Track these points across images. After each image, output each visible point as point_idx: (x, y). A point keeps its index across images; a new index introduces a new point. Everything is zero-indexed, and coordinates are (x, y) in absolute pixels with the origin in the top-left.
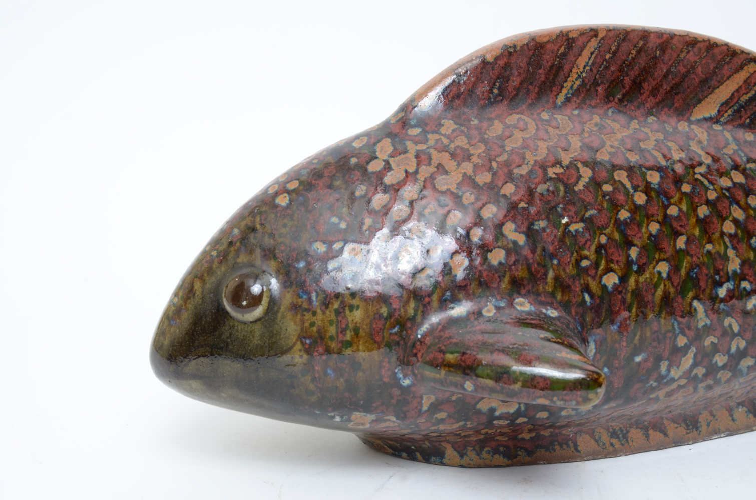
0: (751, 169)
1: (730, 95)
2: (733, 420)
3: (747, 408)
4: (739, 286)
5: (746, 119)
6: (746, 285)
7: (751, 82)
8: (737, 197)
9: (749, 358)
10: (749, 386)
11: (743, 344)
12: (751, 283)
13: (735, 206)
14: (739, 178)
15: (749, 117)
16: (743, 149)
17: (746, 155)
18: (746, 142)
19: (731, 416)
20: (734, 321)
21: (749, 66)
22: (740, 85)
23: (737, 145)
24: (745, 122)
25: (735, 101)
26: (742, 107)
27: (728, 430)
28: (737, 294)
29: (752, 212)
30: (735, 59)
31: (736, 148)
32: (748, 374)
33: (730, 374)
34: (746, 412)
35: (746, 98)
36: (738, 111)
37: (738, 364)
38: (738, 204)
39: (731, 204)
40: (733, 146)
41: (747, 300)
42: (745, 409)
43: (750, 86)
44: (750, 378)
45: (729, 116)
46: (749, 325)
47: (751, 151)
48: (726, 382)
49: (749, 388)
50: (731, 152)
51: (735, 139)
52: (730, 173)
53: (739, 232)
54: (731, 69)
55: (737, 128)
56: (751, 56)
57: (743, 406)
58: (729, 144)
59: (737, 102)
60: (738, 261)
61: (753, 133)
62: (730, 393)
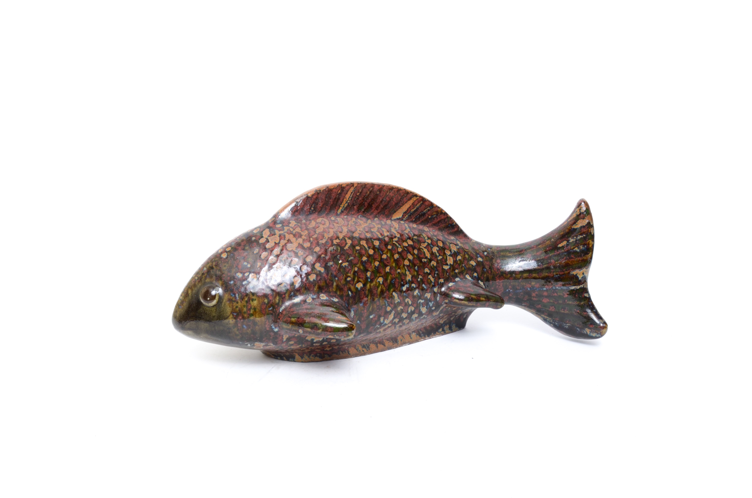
0: (415, 239)
1: (407, 209)
2: (411, 338)
4: (411, 286)
6: (413, 285)
8: (410, 250)
9: (416, 314)
11: (413, 309)
12: (415, 284)
14: (410, 243)
15: (414, 218)
16: (412, 230)
17: (413, 233)
18: (413, 228)
19: (410, 336)
20: (409, 300)
21: (414, 198)
22: (410, 205)
24: (413, 220)
25: (409, 211)
26: (411, 214)
27: (409, 342)
28: (410, 289)
29: (415, 256)
30: (408, 195)
31: (409, 230)
32: (415, 320)
33: (408, 321)
35: (413, 210)
36: (410, 216)
37: (411, 316)
38: (410, 253)
39: (407, 253)
41: (414, 291)
42: (415, 333)
43: (414, 205)
44: (416, 322)
45: (407, 217)
46: (415, 301)
47: (415, 232)
48: (407, 324)
49: (416, 325)
50: (407, 232)
51: (409, 227)
52: (407, 241)
53: (411, 264)
54: (407, 199)
55: (410, 222)
58: (407, 229)
60: (410, 276)
61: (416, 224)
62: (409, 328)
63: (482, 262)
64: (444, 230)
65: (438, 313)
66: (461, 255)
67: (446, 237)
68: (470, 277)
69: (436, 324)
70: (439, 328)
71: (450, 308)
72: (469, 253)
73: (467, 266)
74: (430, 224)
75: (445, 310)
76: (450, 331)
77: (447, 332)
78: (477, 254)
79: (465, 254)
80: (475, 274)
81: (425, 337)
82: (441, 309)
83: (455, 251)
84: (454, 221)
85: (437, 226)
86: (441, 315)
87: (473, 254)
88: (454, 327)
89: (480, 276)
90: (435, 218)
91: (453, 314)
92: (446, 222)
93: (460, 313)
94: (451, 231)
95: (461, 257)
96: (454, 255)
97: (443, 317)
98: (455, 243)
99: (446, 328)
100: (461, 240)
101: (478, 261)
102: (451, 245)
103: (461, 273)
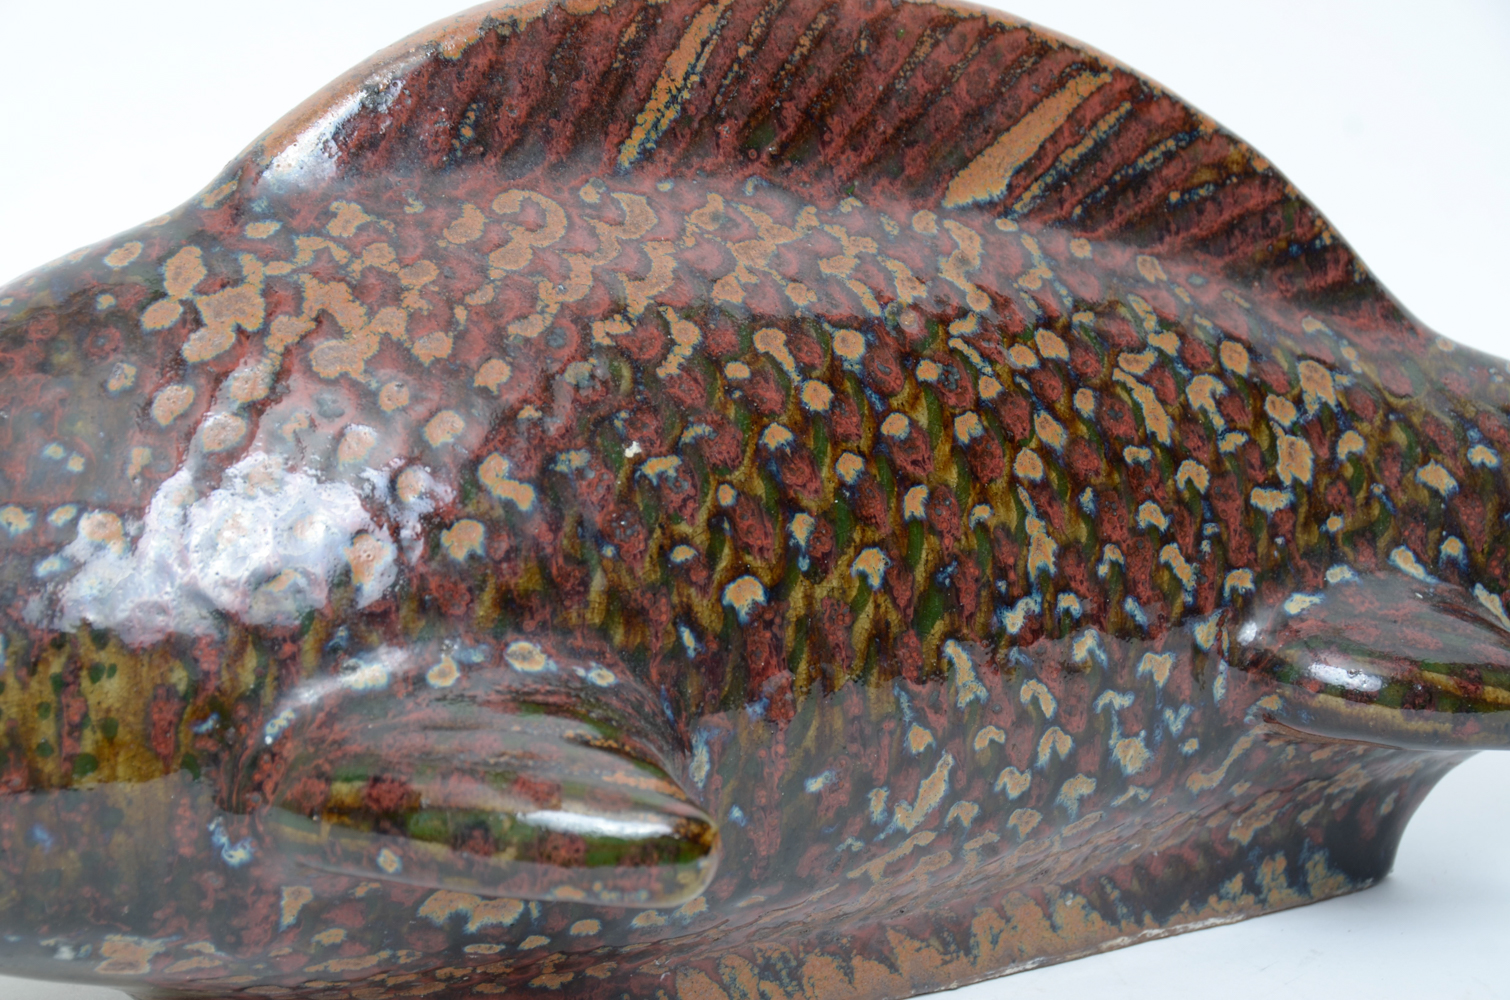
0: (1081, 325)
1: (1036, 148)
2: (1054, 927)
3: (1085, 896)
4: (1054, 605)
5: (1073, 207)
6: (1069, 602)
7: (1084, 117)
8: (1049, 392)
9: (1081, 777)
10: (1087, 842)
11: (1066, 745)
12: (1081, 597)
13: (1044, 414)
14: (1054, 348)
15: (1080, 202)
16: (1064, 276)
17: (1071, 292)
18: (1072, 260)
19: (1049, 916)
20: (1042, 689)
21: (1078, 79)
22: (1057, 126)
23: (1052, 269)
24: (1071, 213)
25: (1048, 162)
26: (1063, 177)
27: (1041, 952)
28: (1048, 624)
29: (1083, 429)
30: (1045, 61)
31: (1049, 275)
32: (1080, 815)
33: (1038, 817)
34: (1084, 907)
35: (1071, 156)
36: (1055, 187)
37: (1056, 790)
38: (1051, 409)
39: (1034, 409)
40: (1043, 271)
41: (1072, 638)
42: (1081, 900)
43: (1080, 127)
44: (1087, 826)
45: (1034, 198)
46: (1079, 699)
47: (1084, 284)
48: (1029, 836)
49: (1086, 850)
50: (1036, 286)
51: (1047, 254)
52: (1033, 336)
53: (1053, 476)
54: (1037, 85)
55: (1051, 227)
56: (1082, 55)
57: (1075, 893)
58: (1032, 266)
59: (1053, 166)
60: (1051, 546)
61: (1089, 240)
62: (1042, 861)
63: (1496, 473)
64: (1259, 276)
65: (1219, 775)
66: (1365, 427)
67: (1275, 317)
68: (1419, 560)
69: (1206, 849)
70: (1228, 873)
71: (1291, 750)
72: (1416, 420)
73: (1402, 499)
74: (1179, 240)
75: (1259, 759)
76: (1292, 894)
77: (1274, 897)
78: (1465, 422)
79: (1387, 423)
80: (1453, 548)
81: (1140, 923)
82: (1236, 751)
83: (1324, 405)
84: (1326, 224)
85: (1220, 255)
86: (1237, 790)
87: (1439, 425)
88: (1316, 867)
89: (1480, 558)
90: (1209, 207)
91: (1313, 786)
92: (1275, 232)
93: (1360, 783)
94: (1301, 283)
95: (1366, 438)
96: (1324, 426)
97: (1247, 806)
98: (1330, 359)
99: (1271, 871)
100: (1365, 341)
101: (1470, 469)
102: (1302, 368)
103: (1364, 534)
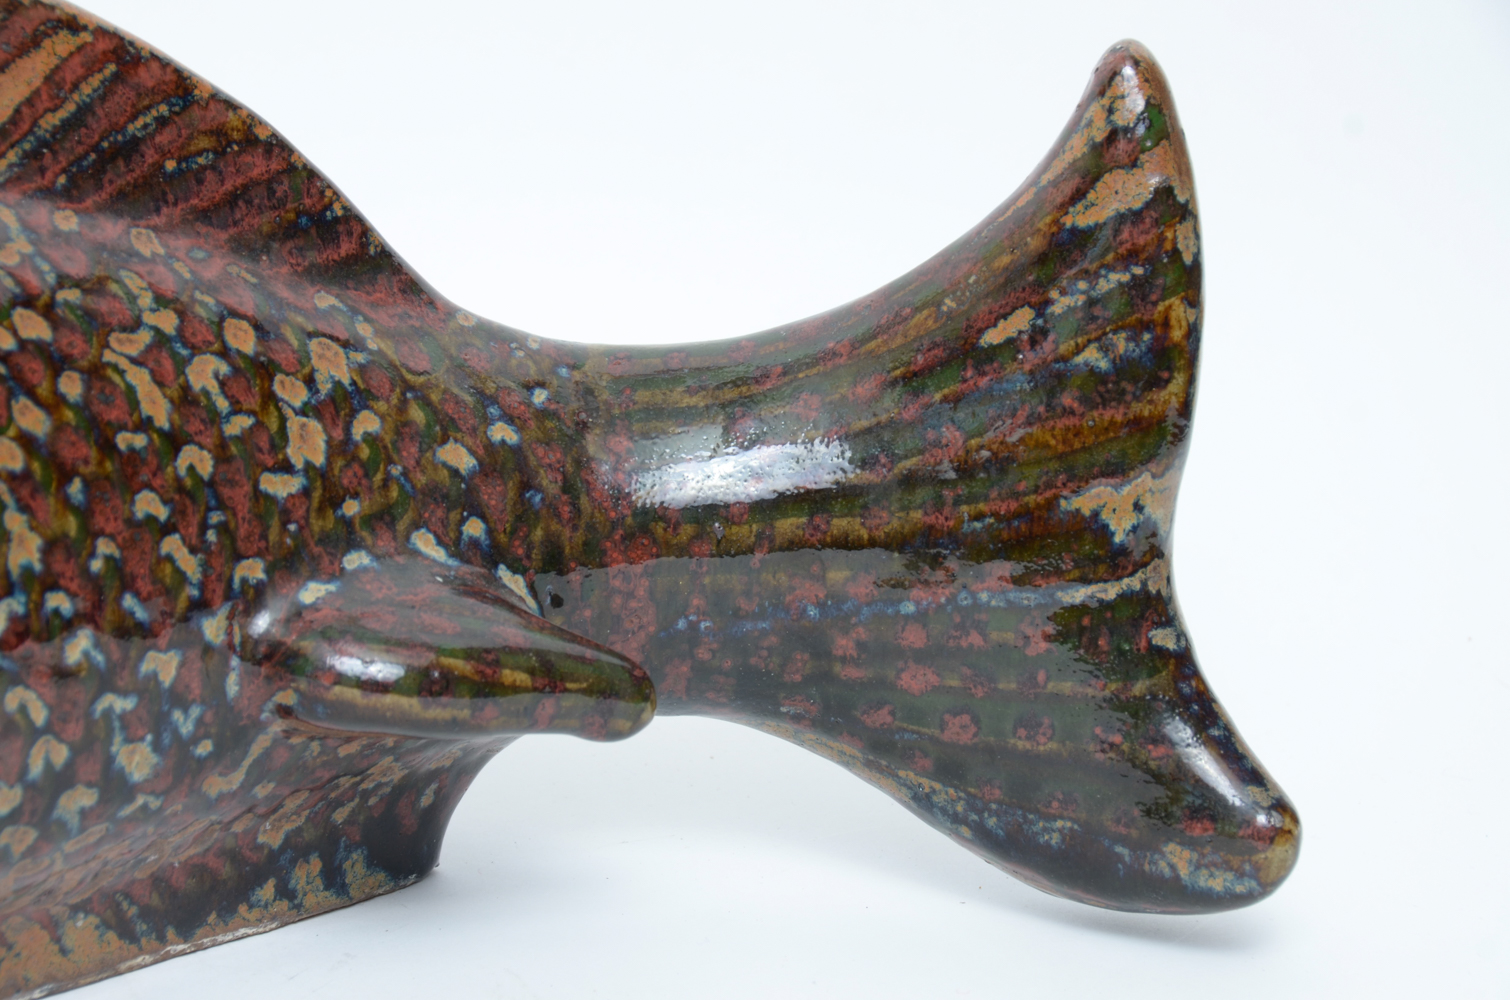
0: (67, 303)
1: (9, 112)
2: (63, 951)
3: (98, 915)
4: (40, 604)
5: (57, 176)
6: (58, 601)
7: (64, 80)
8: (29, 376)
9: (81, 789)
10: (94, 858)
11: (61, 754)
12: (72, 595)
13: (23, 400)
14: (34, 327)
15: (64, 171)
16: (46, 251)
17: (54, 267)
18: (56, 234)
19: (57, 940)
20: (30, 697)
21: (54, 38)
22: (33, 88)
23: (32, 243)
24: (54, 183)
25: (25, 127)
26: (43, 143)
27: (49, 978)
28: (36, 625)
29: (69, 415)
30: (15, 18)
31: (29, 249)
32: (82, 829)
33: (32, 835)
34: (97, 927)
35: (52, 120)
36: (34, 155)
37: (52, 804)
38: (31, 393)
39: (11, 395)
40: (22, 245)
41: (63, 640)
42: (93, 920)
43: (60, 89)
44: (92, 840)
45: (11, 166)
46: (74, 704)
47: (69, 259)
48: (26, 855)
49: (94, 866)
50: (13, 261)
51: (27, 228)
52: (9, 316)
53: (36, 466)
54: (7, 44)
55: (31, 197)
56: (58, 12)
57: (87, 913)
58: (9, 239)
59: (31, 131)
60: (35, 542)
61: (77, 212)
62: (45, 881)
63: (517, 451)
64: (267, 250)
65: (238, 777)
66: (382, 406)
67: (284, 293)
68: (440, 542)
69: (233, 856)
70: (259, 880)
71: (315, 746)
72: (435, 397)
73: (421, 480)
74: (177, 211)
75: (282, 757)
76: (330, 897)
77: (310, 901)
78: (485, 399)
79: (404, 402)
80: (474, 528)
81: (162, 939)
82: (256, 750)
83: (338, 384)
84: (337, 194)
85: (224, 227)
86: (261, 791)
87: (458, 402)
88: (355, 866)
89: (503, 538)
90: (209, 175)
91: (345, 782)
92: (282, 203)
93: (398, 775)
94: (313, 257)
95: (382, 417)
96: (338, 406)
97: (274, 807)
98: (343, 336)
99: (306, 875)
100: (383, 317)
101: (490, 447)
102: (313, 345)
103: (383, 518)
